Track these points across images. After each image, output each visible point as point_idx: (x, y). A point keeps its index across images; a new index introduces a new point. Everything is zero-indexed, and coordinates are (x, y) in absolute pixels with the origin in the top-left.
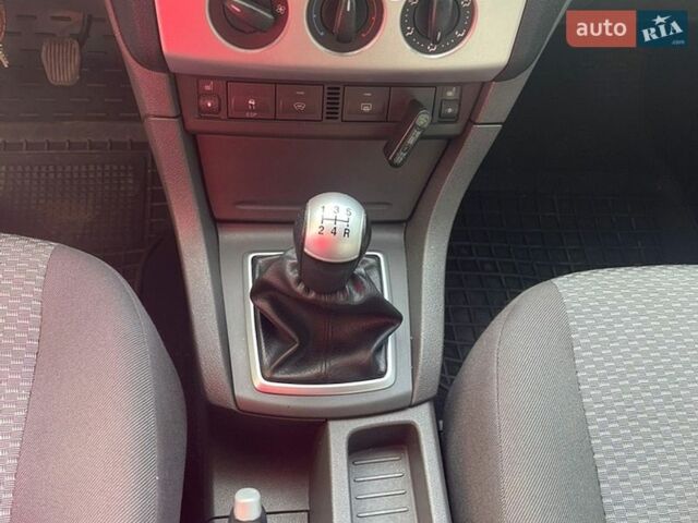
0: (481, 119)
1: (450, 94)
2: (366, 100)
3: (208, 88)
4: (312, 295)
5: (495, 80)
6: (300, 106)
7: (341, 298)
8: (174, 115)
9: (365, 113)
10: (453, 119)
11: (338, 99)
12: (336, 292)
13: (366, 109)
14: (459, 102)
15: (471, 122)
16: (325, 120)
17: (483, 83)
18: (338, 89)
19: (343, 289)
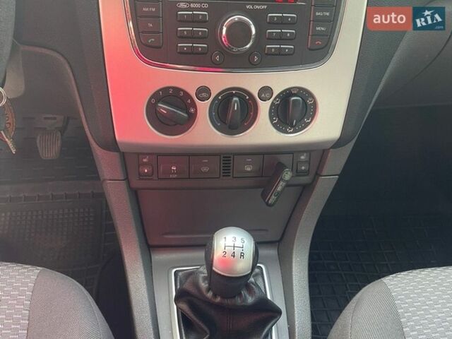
0: (324, 172)
1: (302, 157)
2: (249, 164)
3: (145, 160)
4: (218, 299)
5: (332, 148)
6: (205, 169)
7: (238, 301)
8: (122, 178)
9: (248, 172)
10: (306, 173)
11: (230, 163)
12: (235, 297)
13: (249, 169)
14: (309, 162)
15: (318, 174)
16: (221, 177)
17: (324, 151)
18: (230, 157)
19: (240, 294)
